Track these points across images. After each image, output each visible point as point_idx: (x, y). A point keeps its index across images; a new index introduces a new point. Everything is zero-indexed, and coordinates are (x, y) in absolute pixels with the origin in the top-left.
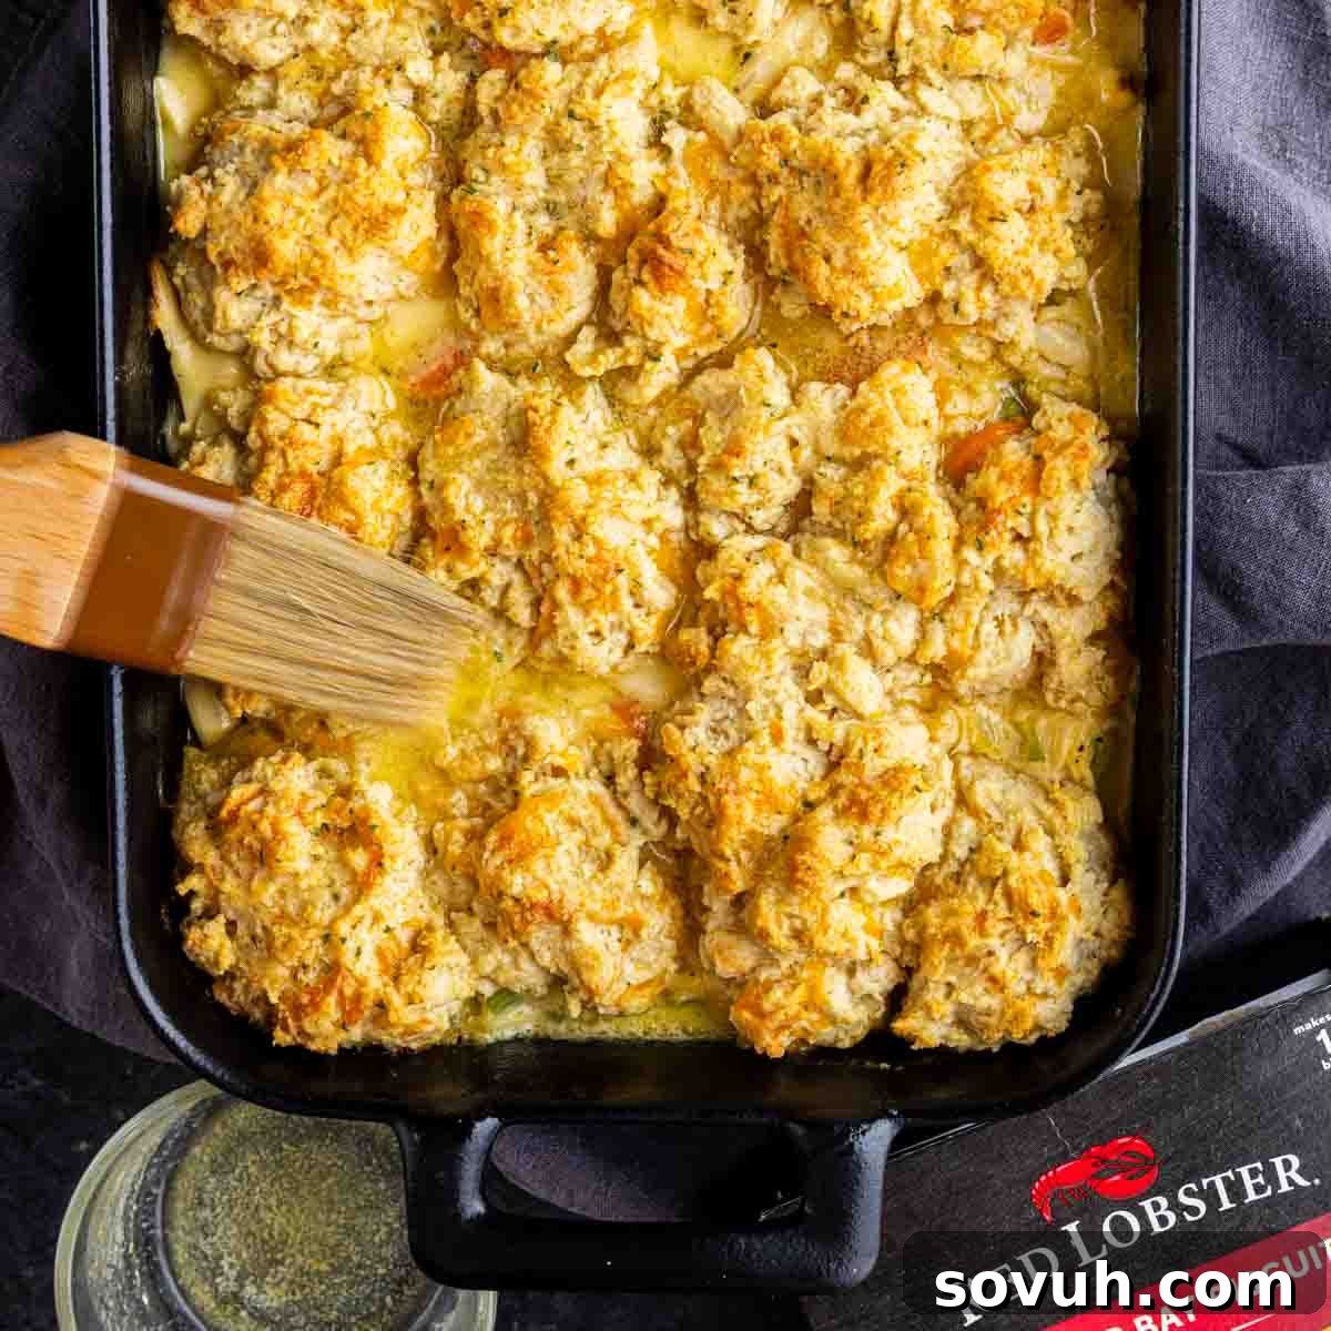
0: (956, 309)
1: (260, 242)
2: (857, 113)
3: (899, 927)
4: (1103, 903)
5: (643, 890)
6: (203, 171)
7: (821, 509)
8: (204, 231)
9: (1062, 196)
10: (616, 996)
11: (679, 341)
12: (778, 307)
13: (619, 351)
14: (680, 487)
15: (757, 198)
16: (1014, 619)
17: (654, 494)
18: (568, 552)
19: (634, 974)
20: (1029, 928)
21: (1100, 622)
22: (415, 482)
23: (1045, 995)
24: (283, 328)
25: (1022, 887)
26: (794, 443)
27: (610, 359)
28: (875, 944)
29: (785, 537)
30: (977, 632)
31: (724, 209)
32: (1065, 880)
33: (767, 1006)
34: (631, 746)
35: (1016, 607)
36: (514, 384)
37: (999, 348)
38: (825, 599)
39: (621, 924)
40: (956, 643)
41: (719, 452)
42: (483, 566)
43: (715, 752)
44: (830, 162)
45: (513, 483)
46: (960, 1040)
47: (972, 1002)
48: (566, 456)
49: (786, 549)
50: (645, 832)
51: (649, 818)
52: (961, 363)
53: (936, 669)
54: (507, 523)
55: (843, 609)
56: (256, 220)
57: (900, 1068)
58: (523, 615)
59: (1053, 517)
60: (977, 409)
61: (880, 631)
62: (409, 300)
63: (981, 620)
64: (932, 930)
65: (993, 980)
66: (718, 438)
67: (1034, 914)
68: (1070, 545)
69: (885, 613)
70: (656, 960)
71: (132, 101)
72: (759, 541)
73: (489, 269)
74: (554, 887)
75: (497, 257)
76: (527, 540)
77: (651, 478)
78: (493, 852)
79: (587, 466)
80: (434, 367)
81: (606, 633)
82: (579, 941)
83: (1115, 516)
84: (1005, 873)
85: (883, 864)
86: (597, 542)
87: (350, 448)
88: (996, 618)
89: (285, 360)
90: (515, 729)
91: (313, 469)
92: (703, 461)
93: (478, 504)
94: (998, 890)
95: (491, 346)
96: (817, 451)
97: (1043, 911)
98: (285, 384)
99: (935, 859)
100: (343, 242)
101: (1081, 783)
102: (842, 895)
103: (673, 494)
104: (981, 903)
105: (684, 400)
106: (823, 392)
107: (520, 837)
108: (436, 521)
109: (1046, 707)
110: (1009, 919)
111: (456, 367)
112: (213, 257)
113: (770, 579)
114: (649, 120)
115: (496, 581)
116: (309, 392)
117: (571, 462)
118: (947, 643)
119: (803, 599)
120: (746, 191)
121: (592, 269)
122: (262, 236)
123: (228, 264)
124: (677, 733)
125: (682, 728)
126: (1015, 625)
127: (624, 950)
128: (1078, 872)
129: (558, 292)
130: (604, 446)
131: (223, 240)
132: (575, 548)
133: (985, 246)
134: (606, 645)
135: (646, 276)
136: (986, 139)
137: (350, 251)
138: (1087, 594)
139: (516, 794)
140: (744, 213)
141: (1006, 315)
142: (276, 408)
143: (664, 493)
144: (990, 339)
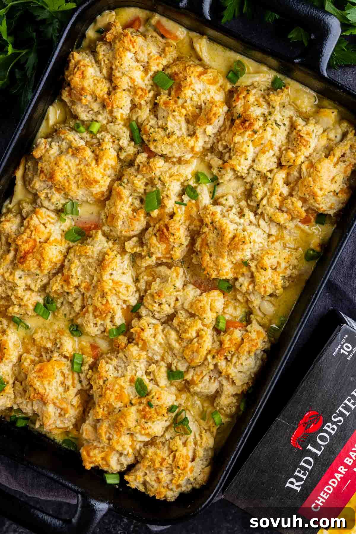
0: (241, 286)
1: (54, 171)
2: (240, 218)
3: (140, 449)
4: (200, 471)
5: (73, 403)
6: (50, 140)
7: (175, 322)
8: (41, 158)
9: (286, 268)
10: (50, 428)
11: (159, 255)
12: (192, 258)
13: (141, 249)
14: (140, 295)
15: (201, 227)
16: (215, 378)
17: (131, 294)
18: (98, 299)
19: (59, 424)
20: (175, 470)
21: (239, 392)
22: (65, 257)
23: (171, 490)
24: (49, 195)
25: (179, 457)
26: (177, 300)
27: (138, 250)
28: (131, 451)
29: (162, 323)
30: (203, 378)
31: (190, 225)
32: (193, 460)
33: (92, 454)
34: (90, 360)
35: (217, 376)
36: (107, 242)
37: (247, 301)
38: (164, 348)
39: (62, 409)
40: (195, 378)
41: (155, 292)
42: (72, 290)
43: (112, 376)
44: (224, 231)
45: (92, 271)
46: (142, 489)
47: (149, 481)
48: (110, 272)
49: (161, 328)
50: (82, 386)
51: (85, 382)
52: (236, 299)
53: (187, 382)
54: (85, 282)
55: (168, 353)
56: (56, 164)
57: (121, 490)
58: (77, 308)
59: (238, 358)
60: (235, 314)
61: (175, 364)
62: (90, 204)
63: (205, 375)
64: (148, 456)
65: (158, 478)
66: (157, 288)
67: (178, 467)
68: (240, 368)
69: (179, 360)
70: (67, 423)
71: (40, 109)
72: (154, 321)
73: (115, 209)
74: (47, 390)
75: (119, 207)
76: (88, 289)
77: (133, 289)
78: (35, 372)
79: (116, 277)
80: (87, 226)
81: (98, 325)
82: (47, 409)
83: (258, 365)
84: (176, 451)
85: (143, 432)
86: (107, 301)
87: (52, 239)
88: (210, 376)
89: (46, 203)
90: (60, 338)
91: (38, 240)
92: (149, 291)
93: (79, 272)
94: (172, 454)
95: (106, 228)
96: (183, 305)
97: (182, 467)
98: (43, 210)
99: (160, 435)
100: (77, 182)
101: (212, 433)
102: (128, 434)
103: (137, 295)
104: (165, 456)
105: (154, 271)
106: (193, 289)
107: (45, 371)
108: (65, 271)
109: (213, 406)
110: (171, 465)
111: (94, 229)
112: (39, 167)
113: (152, 334)
114: (181, 188)
115: (75, 296)
116: (49, 216)
117: (111, 274)
118: (193, 377)
119: (158, 344)
120: (198, 223)
121: (145, 223)
122: (55, 170)
123: (42, 171)
124: (104, 364)
125: (107, 363)
126: (214, 381)
127: (59, 417)
128: (197, 459)
129: (132, 225)
130: (124, 273)
131: (44, 165)
132: (100, 299)
133: (256, 274)
134: (96, 329)
135: (157, 235)
136: (273, 242)
137: (78, 186)
138: (238, 383)
139: (51, 357)
140: (195, 229)
141: (254, 294)
142: (37, 217)
143: (134, 294)
144: (246, 297)
